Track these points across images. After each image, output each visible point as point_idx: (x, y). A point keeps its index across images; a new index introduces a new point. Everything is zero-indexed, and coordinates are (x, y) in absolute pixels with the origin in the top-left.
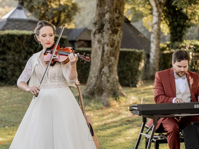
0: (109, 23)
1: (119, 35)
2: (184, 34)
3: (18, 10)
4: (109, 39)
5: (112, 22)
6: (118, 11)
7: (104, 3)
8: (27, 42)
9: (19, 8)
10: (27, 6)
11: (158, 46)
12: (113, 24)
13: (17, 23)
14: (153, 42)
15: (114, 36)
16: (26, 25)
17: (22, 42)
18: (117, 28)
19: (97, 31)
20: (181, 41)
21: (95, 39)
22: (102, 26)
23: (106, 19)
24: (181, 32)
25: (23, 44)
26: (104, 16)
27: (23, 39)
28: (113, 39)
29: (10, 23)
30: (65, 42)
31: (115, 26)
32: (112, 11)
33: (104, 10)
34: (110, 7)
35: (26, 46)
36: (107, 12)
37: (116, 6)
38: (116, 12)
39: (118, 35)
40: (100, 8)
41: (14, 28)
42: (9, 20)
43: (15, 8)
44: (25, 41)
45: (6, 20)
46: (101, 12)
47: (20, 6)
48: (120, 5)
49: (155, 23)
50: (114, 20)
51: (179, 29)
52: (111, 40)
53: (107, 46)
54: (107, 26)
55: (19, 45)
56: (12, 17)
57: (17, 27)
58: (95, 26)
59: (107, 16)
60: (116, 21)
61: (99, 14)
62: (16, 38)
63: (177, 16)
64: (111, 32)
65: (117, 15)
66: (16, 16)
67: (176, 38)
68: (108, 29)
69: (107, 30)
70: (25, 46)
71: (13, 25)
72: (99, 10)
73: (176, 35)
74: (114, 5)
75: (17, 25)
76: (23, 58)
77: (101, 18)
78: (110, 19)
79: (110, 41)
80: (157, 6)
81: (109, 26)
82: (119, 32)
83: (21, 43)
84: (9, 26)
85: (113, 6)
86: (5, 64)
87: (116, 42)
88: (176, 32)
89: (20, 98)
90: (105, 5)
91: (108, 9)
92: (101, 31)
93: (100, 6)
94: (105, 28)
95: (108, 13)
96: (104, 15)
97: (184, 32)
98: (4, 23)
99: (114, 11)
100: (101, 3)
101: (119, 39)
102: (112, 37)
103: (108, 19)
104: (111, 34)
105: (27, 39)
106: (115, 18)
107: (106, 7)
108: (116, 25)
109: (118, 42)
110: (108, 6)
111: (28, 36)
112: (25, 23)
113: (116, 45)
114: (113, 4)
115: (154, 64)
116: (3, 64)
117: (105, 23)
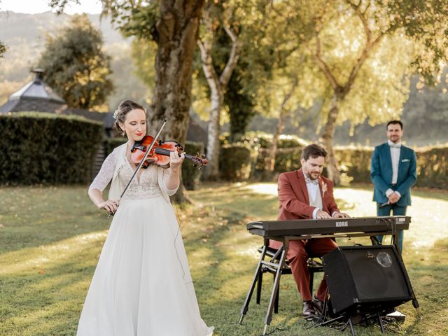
0: (173, 106)
1: (185, 123)
2: (246, 124)
3: (35, 86)
4: (171, 128)
5: (176, 106)
6: (184, 92)
7: (166, 80)
8: (49, 128)
9: (37, 83)
10: (47, 80)
11: (217, 138)
12: (177, 108)
13: (34, 102)
14: (211, 133)
15: (178, 124)
16: (46, 105)
17: (43, 128)
18: (182, 113)
19: (156, 117)
20: (243, 133)
21: (153, 127)
22: (163, 110)
23: (168, 102)
24: (243, 121)
25: (45, 130)
26: (166, 97)
27: (45, 125)
28: (177, 128)
29: (24, 102)
31: (179, 111)
32: (177, 90)
33: (166, 89)
34: (174, 86)
35: (49, 134)
36: (169, 92)
37: (182, 85)
38: (182, 92)
39: (183, 123)
40: (159, 87)
41: (31, 109)
42: (23, 98)
43: (31, 83)
44: (47, 127)
45: (19, 98)
46: (161, 92)
47: (38, 80)
48: (187, 84)
49: (215, 109)
50: (178, 103)
51: (241, 117)
52: (174, 129)
53: (170, 136)
54: (169, 110)
55: (38, 131)
56: (27, 95)
57: (34, 107)
58: (153, 110)
59: (170, 97)
60: (182, 104)
61: (159, 94)
62: (36, 123)
63: (239, 101)
64: (174, 118)
65: (182, 96)
66: (32, 94)
67: (237, 128)
68: (171, 114)
69: (169, 116)
70: (46, 134)
71: (28, 104)
72: (159, 89)
73: (238, 125)
74: (180, 83)
75: (34, 105)
76: (44, 150)
77: (161, 99)
78: (174, 101)
79: (173, 131)
80: (217, 87)
81: (172, 110)
82: (185, 119)
83: (41, 128)
84: (23, 107)
85: (178, 84)
86: (18, 158)
87: (181, 132)
88: (238, 121)
89: (46, 204)
90: (167, 83)
91: (172, 89)
92: (162, 116)
93: (161, 84)
94: (167, 113)
95: (171, 94)
96: (165, 95)
97: (247, 121)
98: (16, 103)
99: (178, 91)
100: (161, 80)
101: (184, 127)
102: (175, 125)
103: (171, 102)
104: (175, 121)
105: (49, 125)
106: (180, 101)
107: (168, 86)
108: (182, 109)
109: (183, 132)
110: (171, 84)
111: (51, 120)
112: (44, 103)
113: (181, 135)
114: (177, 82)
115: (213, 160)
116: (16, 156)
117: (166, 106)
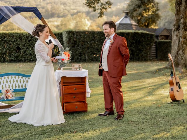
0: (183, 25)
3: (125, 18)
4: (183, 34)
5: (185, 24)
7: (180, 13)
8: (131, 37)
9: (126, 17)
10: (130, 16)
13: (125, 26)
15: (185, 32)
16: (130, 27)
17: (129, 37)
19: (176, 30)
21: (174, 34)
22: (179, 26)
23: (181, 22)
25: (129, 38)
26: (180, 20)
27: (129, 35)
29: (121, 26)
30: (153, 36)
31: (186, 26)
32: (185, 17)
33: (180, 17)
34: (184, 15)
35: (131, 39)
36: (181, 18)
41: (123, 29)
42: (120, 24)
43: (123, 17)
44: (130, 36)
45: (118, 24)
46: (178, 18)
47: (126, 16)
52: (184, 34)
53: (182, 38)
56: (121, 22)
57: (125, 28)
58: (175, 27)
59: (182, 21)
62: (125, 35)
66: (124, 22)
68: (182, 28)
70: (130, 39)
71: (122, 27)
72: (177, 17)
75: (125, 27)
76: (129, 46)
77: (178, 22)
78: (184, 22)
79: (183, 36)
83: (128, 37)
84: (120, 28)
85: (185, 14)
91: (182, 17)
92: (178, 29)
93: (178, 15)
94: (181, 27)
95: (182, 19)
99: (186, 18)
100: (178, 13)
102: (184, 33)
104: (184, 31)
105: (131, 35)
107: (181, 15)
110: (182, 14)
111: (132, 33)
112: (129, 26)
117: (180, 24)
